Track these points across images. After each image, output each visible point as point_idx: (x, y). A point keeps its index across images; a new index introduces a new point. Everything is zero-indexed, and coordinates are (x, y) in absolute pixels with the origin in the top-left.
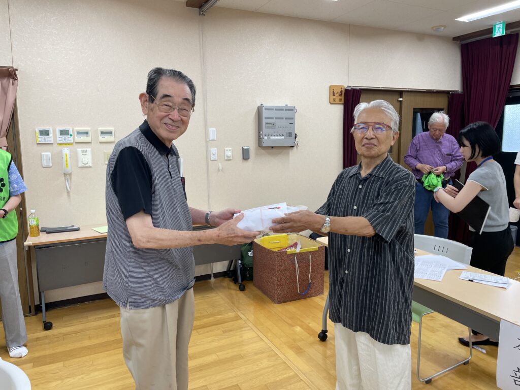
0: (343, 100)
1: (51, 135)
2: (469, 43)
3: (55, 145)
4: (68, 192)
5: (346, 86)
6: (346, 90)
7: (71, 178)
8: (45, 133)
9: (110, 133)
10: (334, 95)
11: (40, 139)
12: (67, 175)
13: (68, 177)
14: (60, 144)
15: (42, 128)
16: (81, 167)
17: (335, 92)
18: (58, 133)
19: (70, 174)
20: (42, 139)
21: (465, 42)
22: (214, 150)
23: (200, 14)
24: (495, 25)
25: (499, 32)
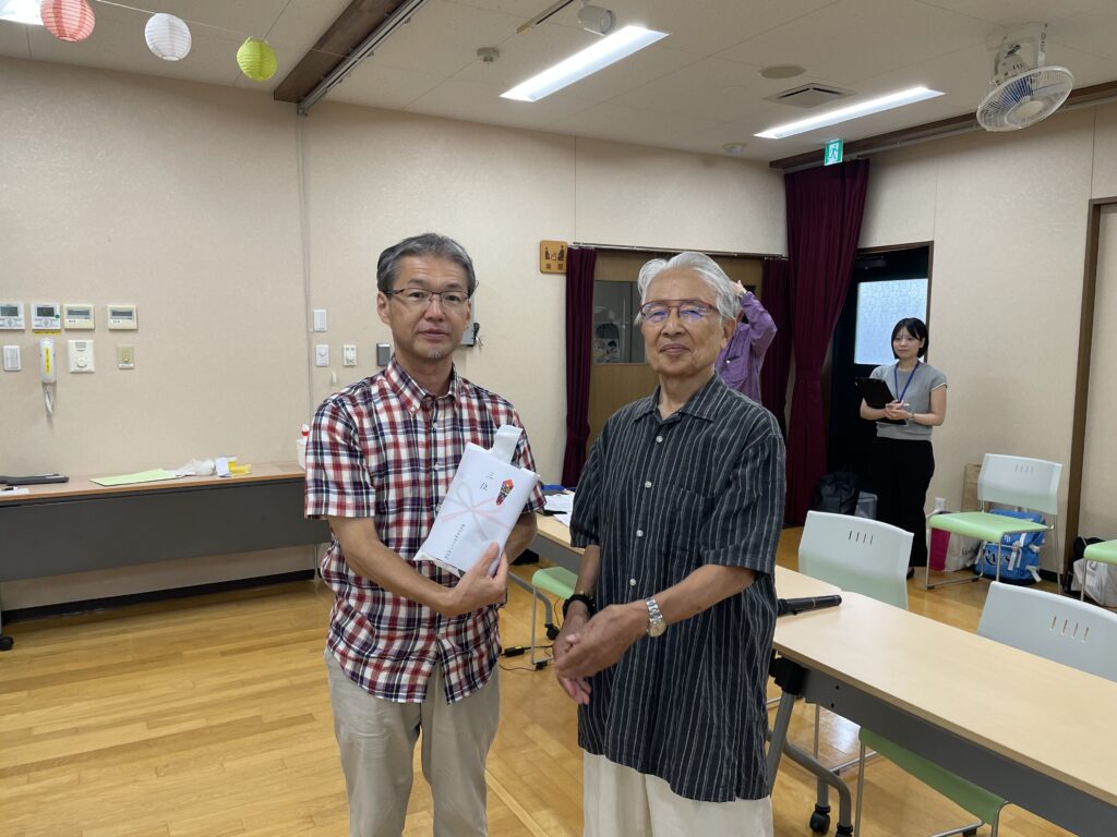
0: (565, 267)
1: (21, 315)
2: (797, 172)
3: (29, 334)
4: (49, 416)
5: (570, 243)
6: (570, 250)
7: (54, 392)
8: (9, 311)
9: (128, 314)
10: (547, 258)
11: (1, 322)
12: (49, 386)
13: (49, 388)
14: (37, 331)
15: (5, 303)
16: (73, 373)
17: (550, 253)
18: (34, 313)
19: (54, 384)
20: (4, 321)
21: (790, 170)
22: (322, 348)
23: (298, 113)
24: (828, 145)
25: (833, 157)
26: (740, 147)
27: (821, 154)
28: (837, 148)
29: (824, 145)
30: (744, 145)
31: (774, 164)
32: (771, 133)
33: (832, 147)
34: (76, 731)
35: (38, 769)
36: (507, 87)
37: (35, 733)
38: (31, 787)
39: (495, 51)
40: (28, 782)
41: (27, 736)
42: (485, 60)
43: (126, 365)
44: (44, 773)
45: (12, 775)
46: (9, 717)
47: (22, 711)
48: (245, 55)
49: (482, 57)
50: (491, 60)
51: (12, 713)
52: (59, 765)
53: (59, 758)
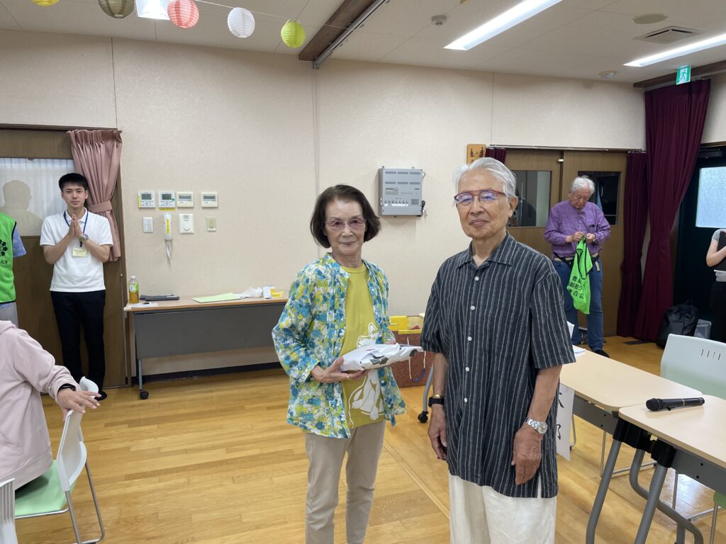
1: (153, 199)
2: (655, 90)
3: (157, 210)
4: (169, 260)
5: (488, 145)
6: (488, 150)
7: (171, 245)
8: (146, 197)
9: (213, 198)
10: (472, 155)
11: (142, 203)
12: (168, 242)
14: (162, 209)
15: (144, 192)
16: (182, 234)
17: (474, 153)
18: (160, 197)
19: (171, 241)
20: (143, 203)
21: (649, 89)
23: (313, 68)
24: (679, 70)
25: (683, 78)
26: (612, 74)
27: (674, 76)
28: (686, 72)
29: (676, 70)
30: (615, 72)
31: (637, 85)
32: (636, 63)
33: (682, 71)
34: (186, 451)
35: (165, 474)
36: (449, 42)
37: (162, 451)
38: (161, 485)
39: (444, 17)
40: (160, 482)
41: (158, 453)
42: (437, 24)
43: (211, 229)
44: (168, 476)
45: (150, 476)
46: (147, 441)
47: (155, 437)
48: (286, 32)
49: (435, 22)
50: (441, 23)
51: (149, 438)
52: (177, 472)
53: (177, 468)
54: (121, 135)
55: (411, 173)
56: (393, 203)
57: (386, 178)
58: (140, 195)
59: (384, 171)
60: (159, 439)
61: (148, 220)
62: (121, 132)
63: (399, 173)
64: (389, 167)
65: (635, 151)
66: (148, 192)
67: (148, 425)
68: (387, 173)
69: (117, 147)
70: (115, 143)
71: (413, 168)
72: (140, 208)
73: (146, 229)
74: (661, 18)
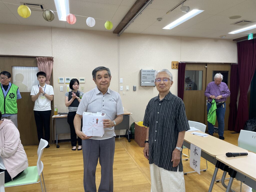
0: (178, 67)
1: (63, 80)
3: (65, 84)
6: (179, 63)
8: (61, 79)
9: (83, 80)
11: (60, 82)
15: (60, 78)
17: (174, 64)
18: (66, 79)
20: (60, 81)
21: (239, 42)
23: (118, 36)
25: (250, 38)
26: (224, 36)
27: (247, 37)
28: (251, 35)
29: (248, 35)
30: (226, 36)
31: (234, 40)
32: (233, 33)
33: (250, 35)
34: (70, 166)
35: (62, 174)
36: (164, 26)
37: (62, 166)
38: (60, 177)
39: (161, 19)
40: (60, 176)
41: (60, 167)
42: (159, 21)
43: (83, 90)
44: (63, 175)
45: (57, 174)
46: (58, 162)
47: (60, 161)
48: (106, 25)
49: (158, 20)
50: (160, 21)
51: (59, 161)
52: (66, 173)
53: (66, 172)
54: (53, 59)
55: (152, 71)
56: (145, 82)
57: (142, 73)
58: (59, 79)
59: (142, 71)
60: (61, 162)
61: (62, 87)
62: (53, 58)
63: (147, 71)
64: (144, 69)
65: (234, 63)
66: (62, 78)
67: (58, 157)
68: (143, 71)
69: (52, 63)
70: (51, 62)
71: (152, 70)
72: (59, 83)
73: (61, 90)
74: (239, 17)
